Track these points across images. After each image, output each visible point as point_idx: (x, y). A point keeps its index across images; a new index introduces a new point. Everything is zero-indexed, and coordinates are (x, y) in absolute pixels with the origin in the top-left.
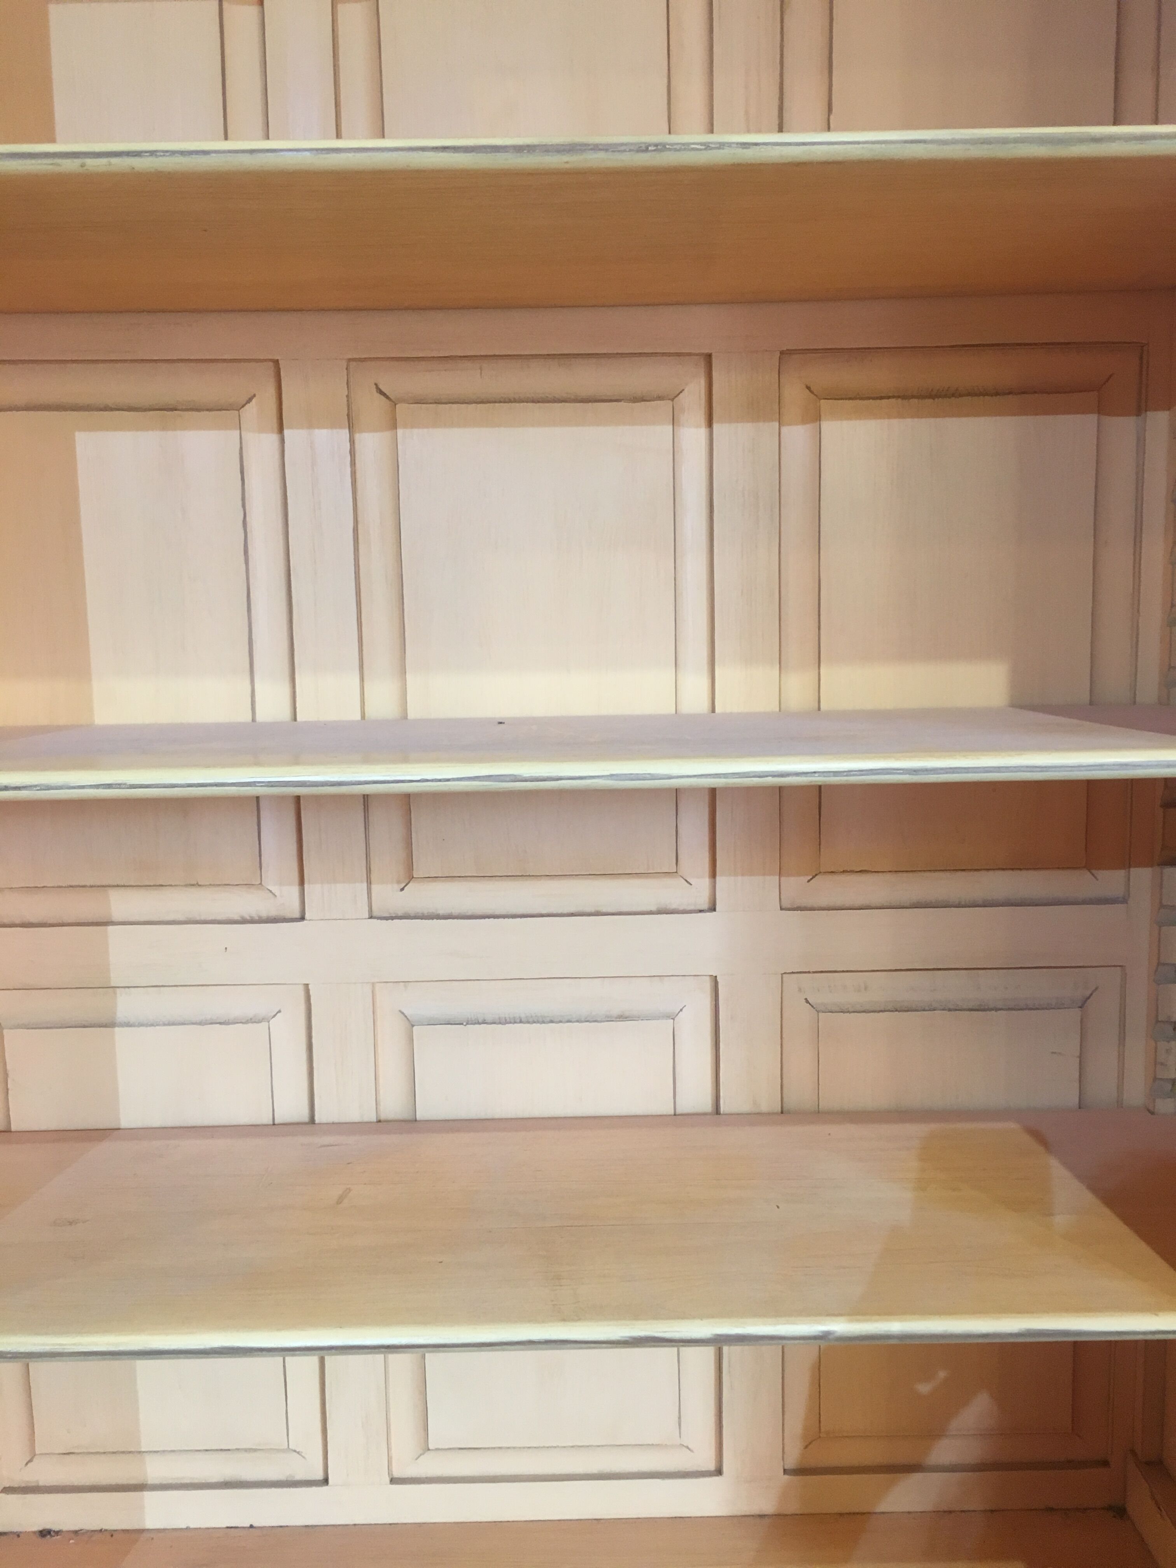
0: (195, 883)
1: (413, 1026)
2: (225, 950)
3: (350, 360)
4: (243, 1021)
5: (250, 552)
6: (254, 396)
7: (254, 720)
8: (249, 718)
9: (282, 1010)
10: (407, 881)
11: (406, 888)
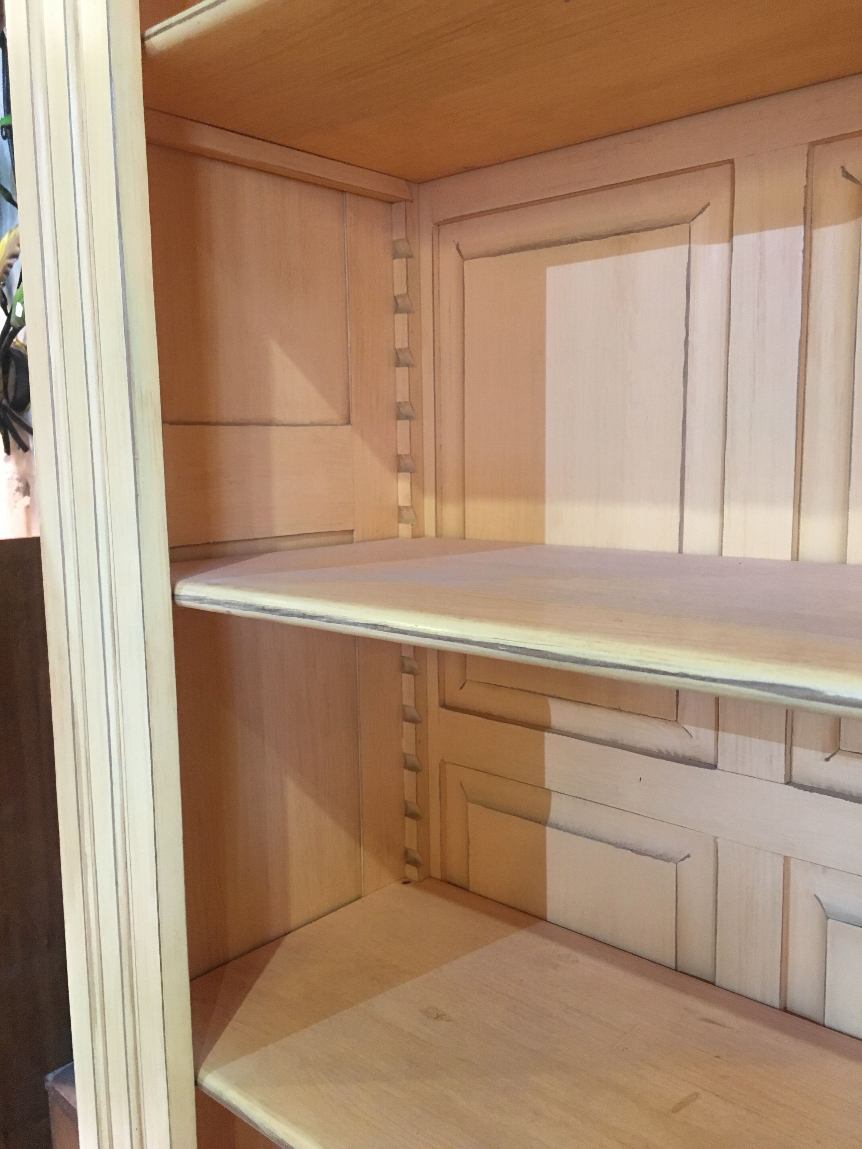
0: (618, 708)
1: (828, 918)
2: (640, 780)
3: (814, 144)
4: (654, 855)
5: (689, 374)
6: (708, 204)
7: (680, 551)
8: (676, 549)
9: (691, 855)
10: (833, 752)
11: (831, 759)
